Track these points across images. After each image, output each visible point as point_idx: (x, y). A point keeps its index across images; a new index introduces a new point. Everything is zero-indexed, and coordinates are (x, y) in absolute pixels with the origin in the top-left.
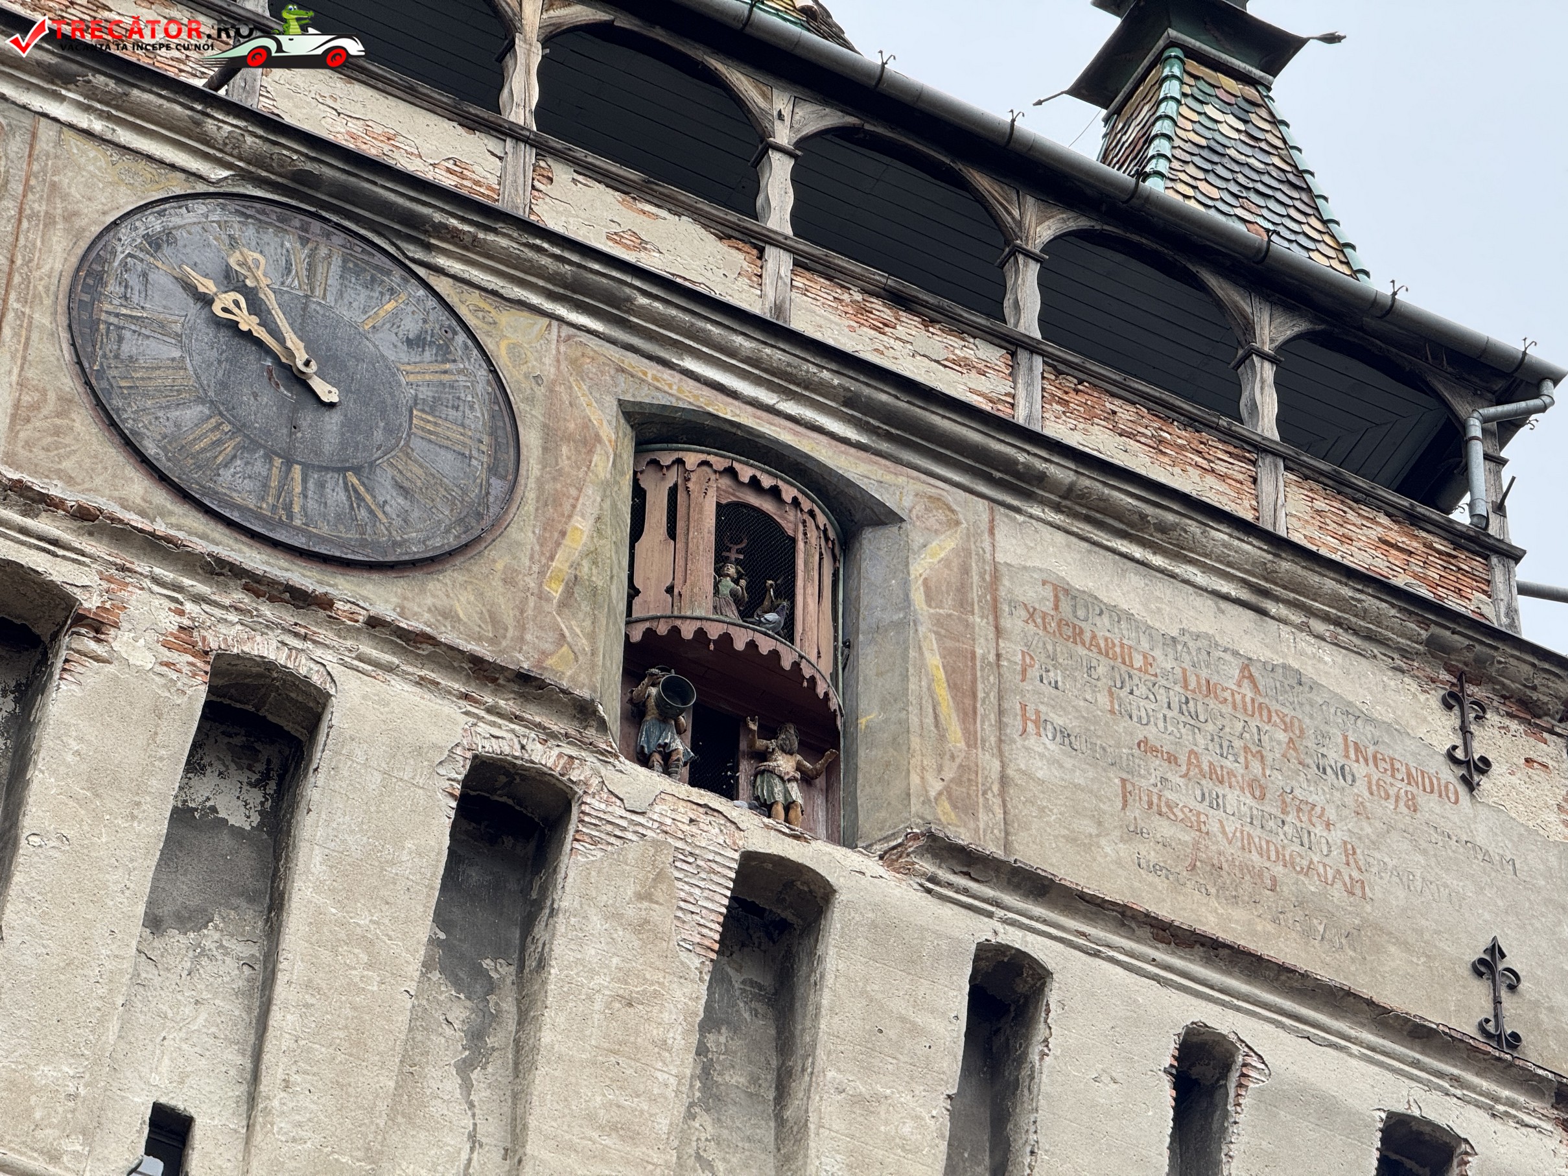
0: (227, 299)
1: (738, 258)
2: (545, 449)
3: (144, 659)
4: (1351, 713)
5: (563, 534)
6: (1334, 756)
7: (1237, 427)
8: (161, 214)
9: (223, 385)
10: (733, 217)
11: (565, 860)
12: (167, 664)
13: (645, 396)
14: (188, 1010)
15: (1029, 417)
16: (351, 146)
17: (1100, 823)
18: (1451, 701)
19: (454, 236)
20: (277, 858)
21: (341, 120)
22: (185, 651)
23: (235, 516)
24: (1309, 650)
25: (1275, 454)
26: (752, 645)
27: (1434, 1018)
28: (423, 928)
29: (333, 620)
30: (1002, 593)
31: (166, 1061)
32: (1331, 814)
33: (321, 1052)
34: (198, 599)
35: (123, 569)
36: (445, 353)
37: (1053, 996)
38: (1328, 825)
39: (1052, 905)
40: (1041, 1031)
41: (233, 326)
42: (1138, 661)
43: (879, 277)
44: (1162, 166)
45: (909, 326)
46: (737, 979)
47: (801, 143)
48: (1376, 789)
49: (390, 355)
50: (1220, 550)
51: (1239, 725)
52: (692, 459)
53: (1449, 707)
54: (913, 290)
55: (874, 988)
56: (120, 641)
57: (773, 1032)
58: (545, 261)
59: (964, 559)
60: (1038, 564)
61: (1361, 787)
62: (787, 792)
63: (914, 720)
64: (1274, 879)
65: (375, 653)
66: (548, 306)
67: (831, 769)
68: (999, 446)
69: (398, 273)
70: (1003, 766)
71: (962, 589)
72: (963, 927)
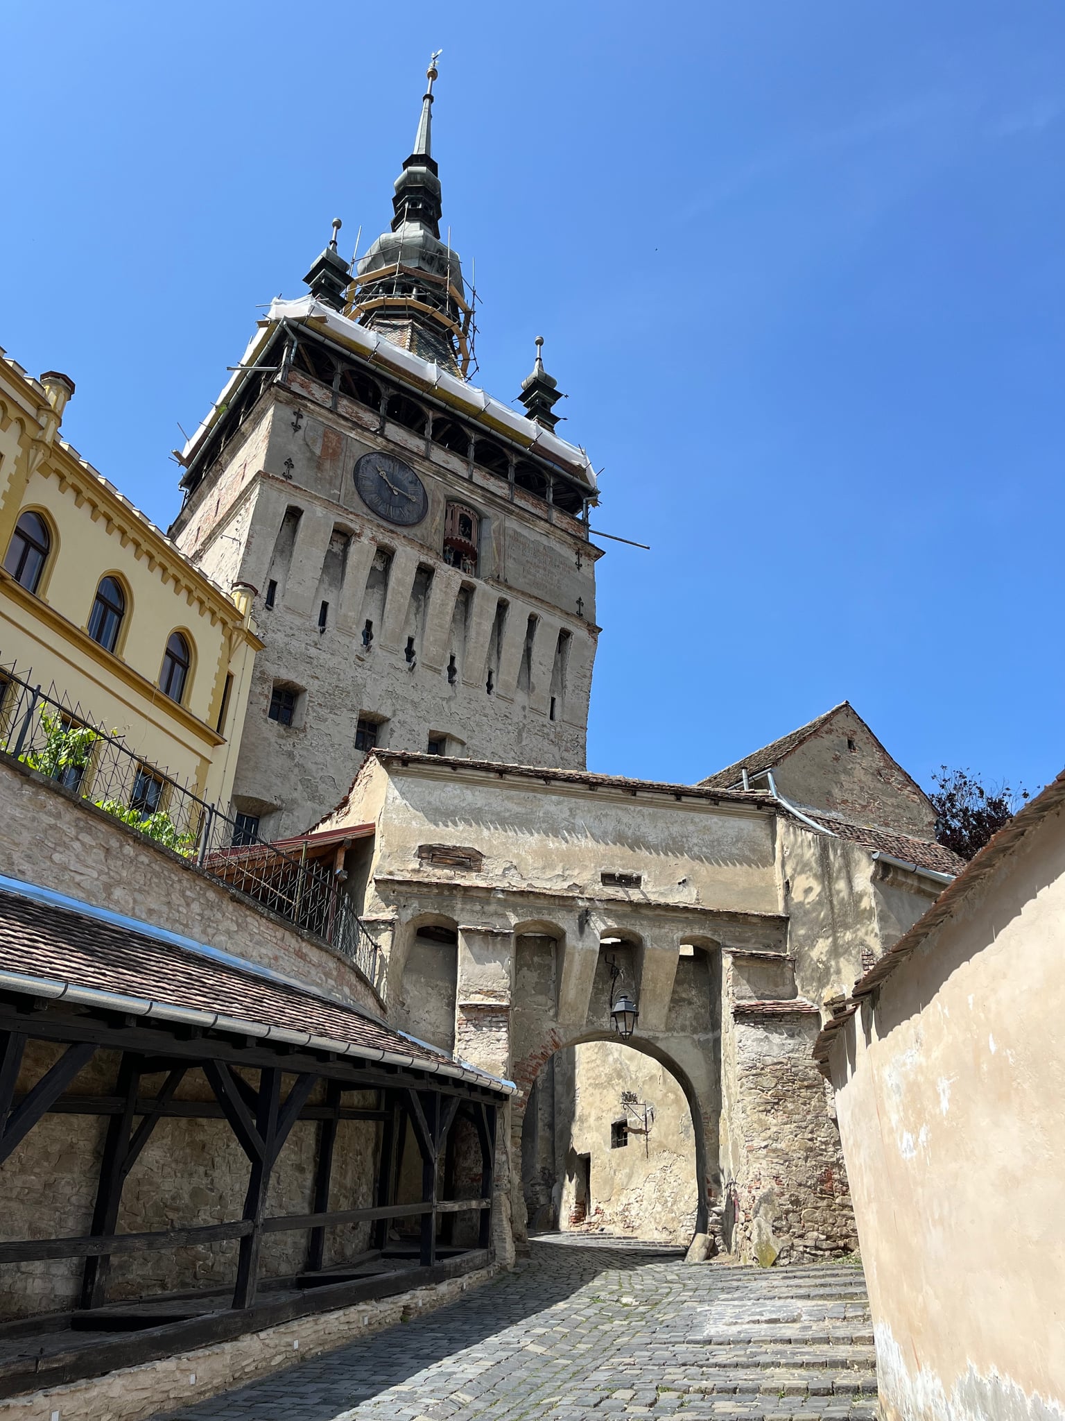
1: (464, 466)
2: (432, 504)
3: (366, 542)
4: (560, 555)
5: (434, 519)
6: (557, 563)
7: (545, 501)
8: (369, 456)
9: (379, 490)
10: (464, 458)
11: (433, 581)
13: (449, 493)
14: (372, 603)
15: (510, 498)
16: (401, 444)
17: (520, 575)
19: (418, 462)
20: (386, 577)
21: (398, 437)
22: (373, 541)
23: (382, 515)
24: (555, 544)
25: (552, 506)
26: (465, 541)
27: (570, 612)
28: (410, 591)
29: (398, 536)
30: (506, 532)
31: (368, 612)
32: (556, 574)
33: (393, 611)
34: (376, 531)
35: (363, 525)
36: (416, 484)
37: (510, 606)
38: (556, 576)
39: (511, 590)
40: (508, 612)
42: (527, 546)
43: (488, 470)
45: (492, 480)
46: (460, 600)
47: (476, 443)
48: (564, 570)
49: (407, 485)
50: (542, 525)
51: (543, 558)
52: (456, 505)
53: (576, 554)
54: (493, 473)
55: (482, 604)
56: (362, 539)
57: (464, 609)
59: (499, 525)
60: (512, 527)
61: (562, 569)
63: (490, 556)
64: (547, 586)
65: (404, 542)
66: (434, 476)
67: (476, 564)
68: (507, 505)
69: (408, 469)
70: (505, 564)
71: (499, 531)
72: (496, 594)
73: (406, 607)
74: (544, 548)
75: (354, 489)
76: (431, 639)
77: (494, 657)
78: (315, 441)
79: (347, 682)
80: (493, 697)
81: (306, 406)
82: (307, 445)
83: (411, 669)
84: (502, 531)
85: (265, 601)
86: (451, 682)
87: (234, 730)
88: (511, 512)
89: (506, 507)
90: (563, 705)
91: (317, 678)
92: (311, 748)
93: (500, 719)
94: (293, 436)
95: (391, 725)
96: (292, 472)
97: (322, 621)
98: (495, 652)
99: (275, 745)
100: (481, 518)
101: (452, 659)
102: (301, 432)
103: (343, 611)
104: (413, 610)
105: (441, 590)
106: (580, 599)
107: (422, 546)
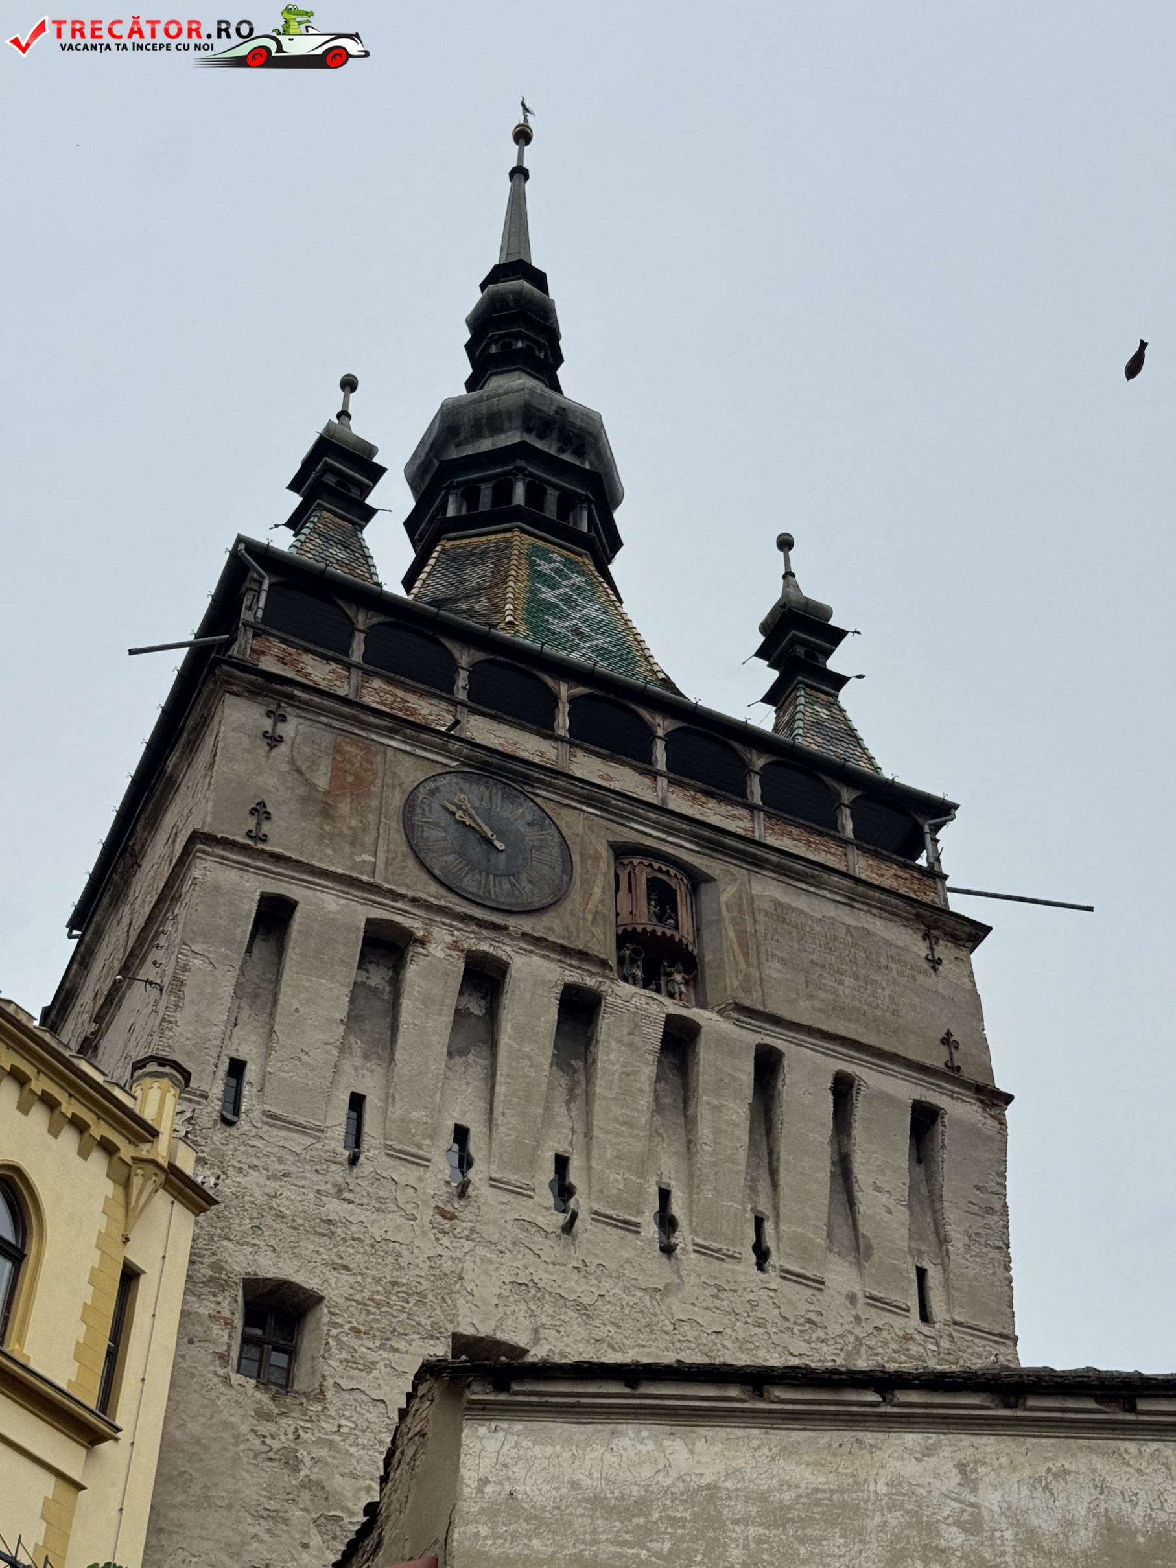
0: (459, 813)
1: (647, 781)
2: (582, 862)
3: (441, 954)
4: (889, 944)
5: (591, 894)
6: (883, 961)
7: (838, 835)
8: (434, 781)
9: (461, 846)
10: (644, 766)
11: (600, 1022)
12: (450, 956)
13: (617, 839)
14: (464, 1087)
15: (760, 836)
16: (501, 749)
17: (798, 994)
18: (926, 937)
19: (542, 782)
20: (493, 1026)
21: (497, 739)
22: (455, 950)
23: (469, 896)
24: (871, 920)
25: (853, 844)
26: (664, 933)
27: (928, 1062)
28: (550, 1051)
29: (509, 935)
30: (755, 906)
31: (458, 1107)
32: (884, 984)
33: (515, 1100)
34: (459, 930)
35: (430, 920)
36: (542, 827)
37: (785, 1063)
38: (883, 989)
39: (783, 1027)
40: (781, 1077)
41: (464, 822)
42: (808, 929)
43: (700, 785)
44: (800, 731)
45: (712, 804)
46: (666, 1062)
47: (667, 735)
48: (901, 974)
49: (522, 829)
50: (835, 884)
51: (847, 952)
52: (636, 861)
53: (925, 939)
54: (713, 789)
55: (718, 1063)
56: (431, 948)
57: (680, 1081)
58: (577, 789)
59: (740, 894)
60: (767, 893)
61: (894, 973)
62: (680, 988)
63: (726, 959)
64: (864, 1011)
65: (525, 946)
66: (579, 806)
67: (695, 979)
68: (750, 849)
69: (522, 797)
70: (761, 974)
71: (740, 906)
72: (750, 1038)
73: (544, 1087)
74: (848, 931)
75: (405, 849)
76: (610, 1154)
77: (764, 1186)
78: (314, 764)
79: (417, 1272)
80: (772, 1278)
81: (292, 697)
82: (299, 772)
83: (568, 1228)
84: (746, 904)
85: (217, 1105)
86: (668, 1250)
87: (142, 1405)
88: (759, 863)
89: (750, 854)
90: (947, 1285)
91: (346, 1268)
92: (337, 1438)
93: (796, 1330)
94: (268, 757)
96: (266, 828)
97: (354, 1137)
98: (764, 1173)
99: (251, 1436)
100: (697, 880)
101: (664, 1195)
102: (283, 748)
103: (396, 1113)
104: (561, 1094)
105: (619, 1041)
106: (949, 1034)
107: (565, 951)
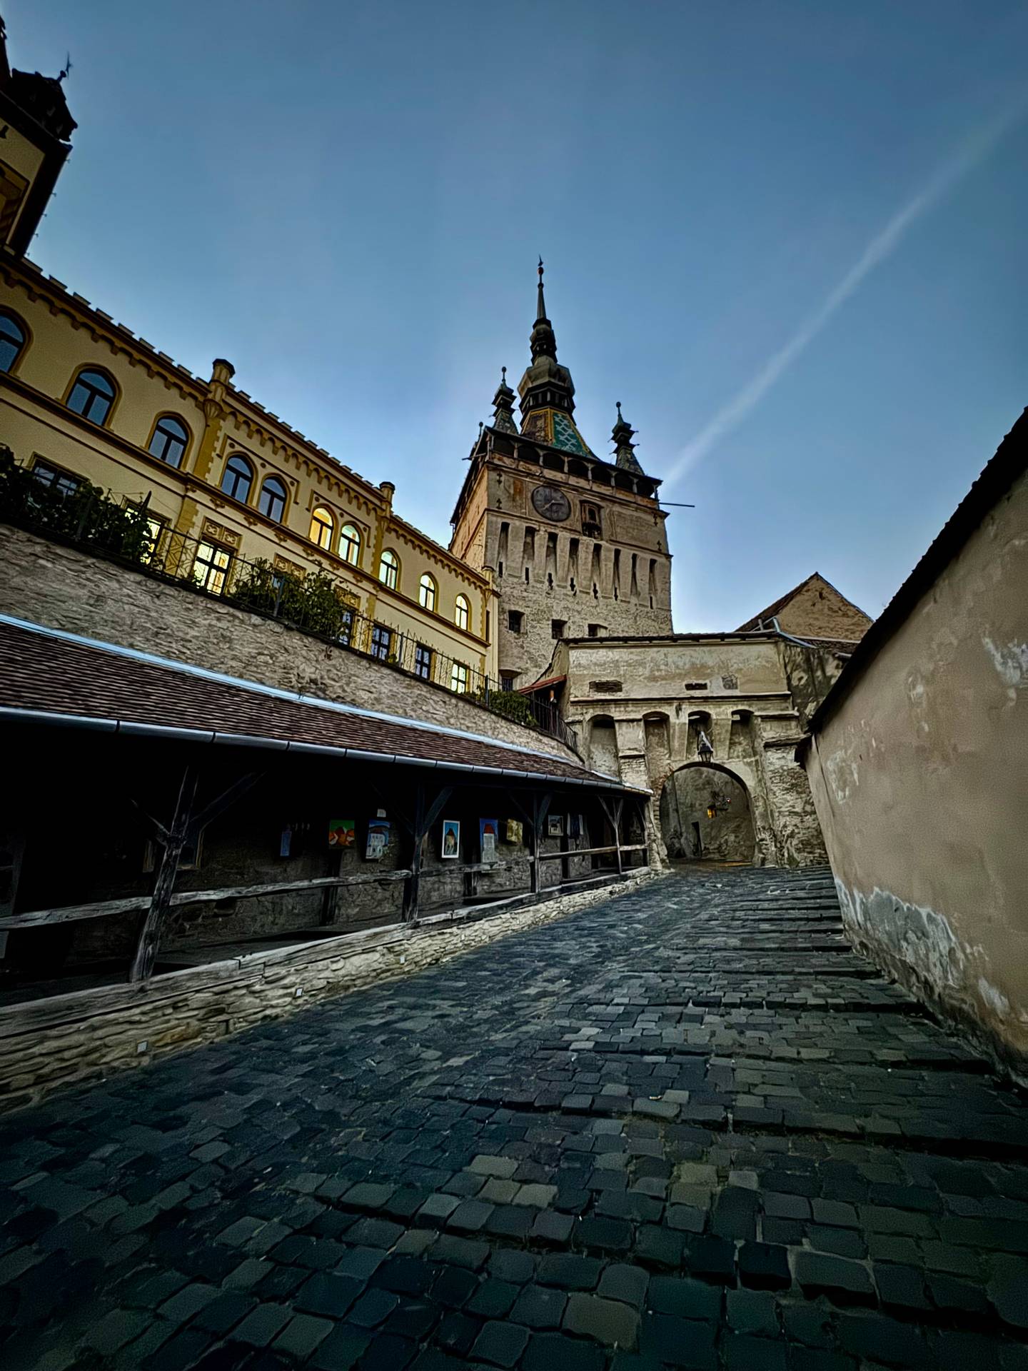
0: (544, 497)
1: (587, 483)
2: (573, 506)
3: (543, 533)
4: (645, 520)
5: (576, 515)
6: (644, 524)
7: (633, 492)
8: (538, 489)
9: (545, 505)
10: (586, 479)
11: (579, 546)
12: (545, 534)
13: (581, 499)
14: (550, 564)
15: (614, 495)
16: (552, 478)
17: (624, 535)
19: (562, 485)
20: (555, 550)
21: (551, 475)
22: (546, 532)
23: (548, 518)
24: (641, 514)
25: (636, 494)
26: (593, 523)
27: (654, 549)
28: (568, 554)
29: (558, 527)
30: (614, 514)
31: (549, 569)
32: (644, 530)
33: (561, 567)
34: (546, 527)
35: (540, 525)
36: (563, 498)
37: (621, 552)
39: (621, 544)
40: (620, 556)
41: (546, 499)
42: (627, 518)
44: (623, 463)
45: (603, 487)
46: (594, 554)
47: (592, 469)
49: (559, 499)
50: (633, 506)
51: (636, 523)
52: (586, 504)
53: (654, 518)
54: (603, 483)
55: (606, 554)
56: (541, 532)
57: (597, 559)
58: (571, 487)
59: (610, 511)
60: (617, 510)
61: (647, 527)
63: (607, 528)
64: (640, 538)
65: (562, 530)
67: (600, 534)
69: (558, 490)
70: (615, 531)
72: (613, 547)
73: (568, 563)
74: (636, 518)
75: (533, 507)
76: (582, 577)
77: (616, 581)
78: (510, 487)
79: (543, 607)
80: (619, 602)
81: (503, 470)
82: (506, 490)
83: (575, 594)
84: (611, 513)
85: (498, 573)
86: (596, 598)
87: (494, 639)
88: (615, 502)
89: (613, 500)
90: (657, 600)
91: (529, 607)
92: (531, 642)
94: (498, 486)
95: (568, 624)
96: (501, 505)
97: (527, 578)
98: (617, 578)
99: (514, 642)
100: (600, 507)
101: (595, 585)
102: (502, 484)
103: (536, 572)
104: (571, 564)
105: (584, 551)
106: (659, 542)
107: (571, 530)
